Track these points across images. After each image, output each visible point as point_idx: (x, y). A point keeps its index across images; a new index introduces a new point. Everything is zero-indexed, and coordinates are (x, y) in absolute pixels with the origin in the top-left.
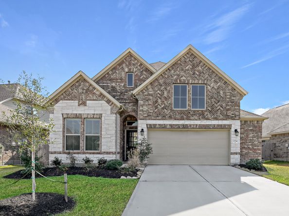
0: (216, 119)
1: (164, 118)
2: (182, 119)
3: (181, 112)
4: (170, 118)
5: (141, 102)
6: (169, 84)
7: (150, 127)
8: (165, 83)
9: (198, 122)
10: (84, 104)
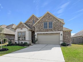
0: (55, 31)
1: (41, 31)
3: (46, 30)
5: (35, 28)
6: (42, 22)
7: (38, 34)
9: (50, 32)
10: (22, 29)
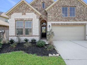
0: (80, 21)
1: (58, 20)
2: (66, 21)
3: (66, 18)
4: (61, 20)
5: (49, 14)
6: (60, 6)
7: (53, 25)
8: (59, 6)
9: (73, 22)
10: (25, 14)
